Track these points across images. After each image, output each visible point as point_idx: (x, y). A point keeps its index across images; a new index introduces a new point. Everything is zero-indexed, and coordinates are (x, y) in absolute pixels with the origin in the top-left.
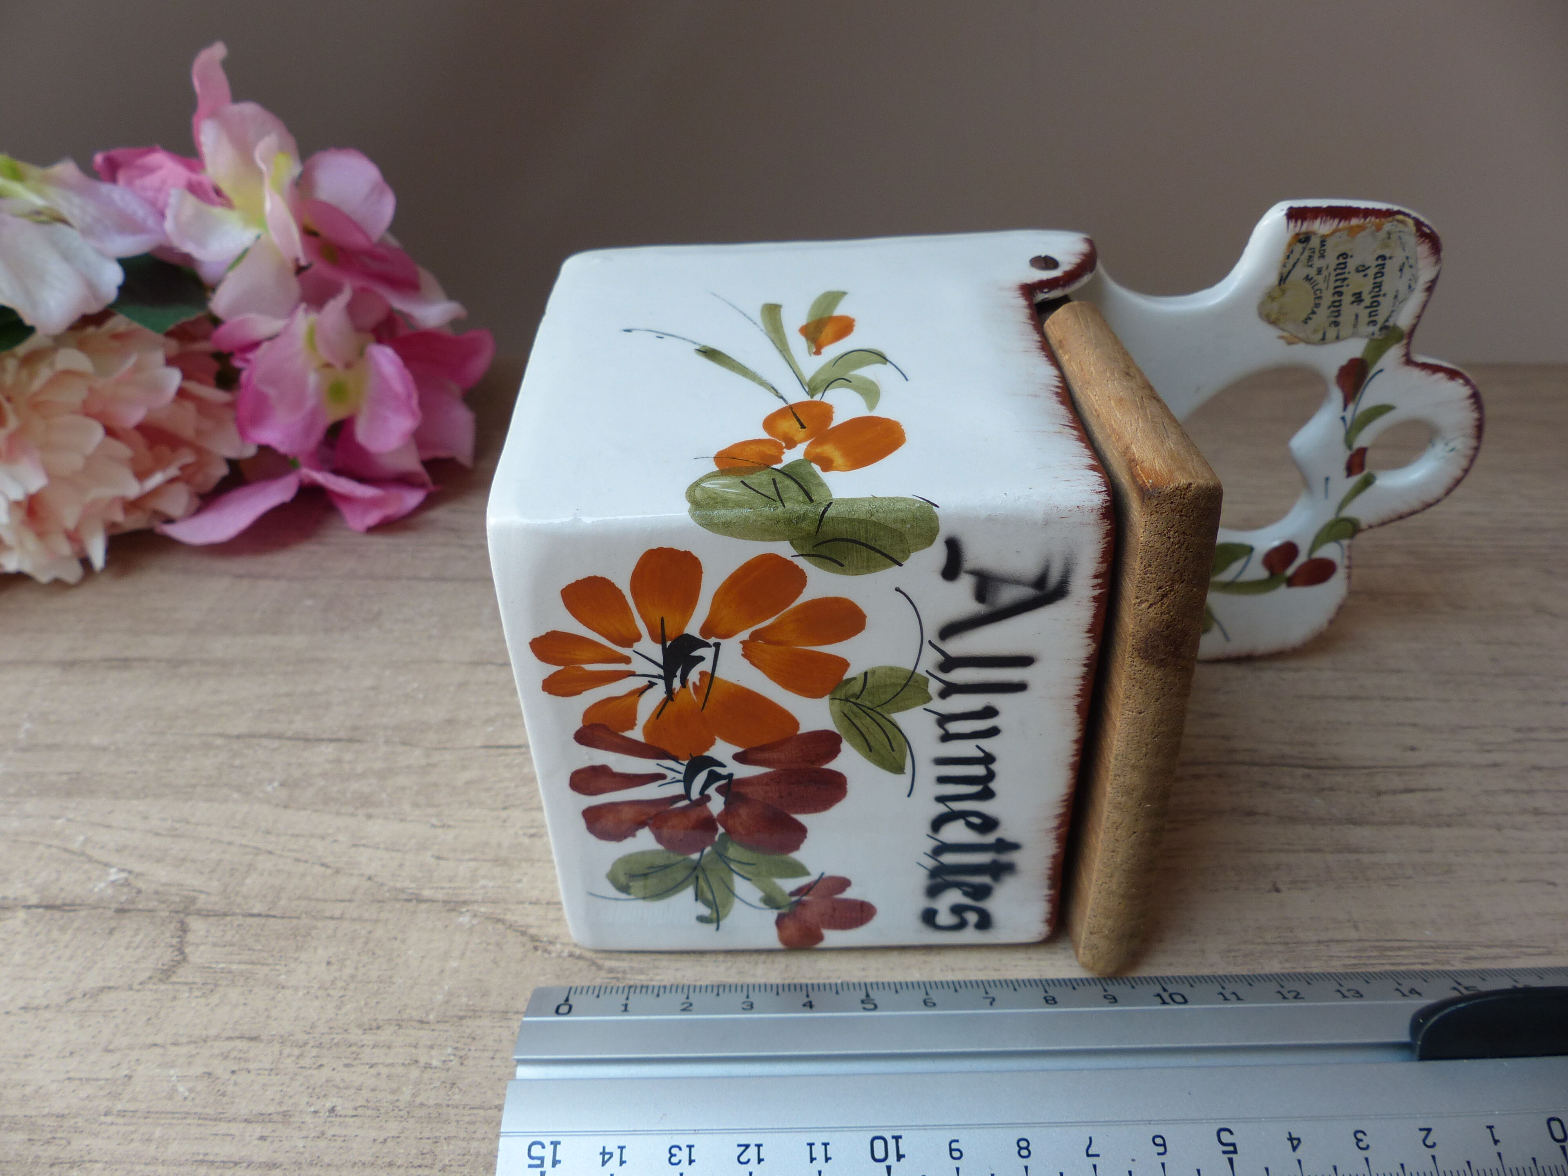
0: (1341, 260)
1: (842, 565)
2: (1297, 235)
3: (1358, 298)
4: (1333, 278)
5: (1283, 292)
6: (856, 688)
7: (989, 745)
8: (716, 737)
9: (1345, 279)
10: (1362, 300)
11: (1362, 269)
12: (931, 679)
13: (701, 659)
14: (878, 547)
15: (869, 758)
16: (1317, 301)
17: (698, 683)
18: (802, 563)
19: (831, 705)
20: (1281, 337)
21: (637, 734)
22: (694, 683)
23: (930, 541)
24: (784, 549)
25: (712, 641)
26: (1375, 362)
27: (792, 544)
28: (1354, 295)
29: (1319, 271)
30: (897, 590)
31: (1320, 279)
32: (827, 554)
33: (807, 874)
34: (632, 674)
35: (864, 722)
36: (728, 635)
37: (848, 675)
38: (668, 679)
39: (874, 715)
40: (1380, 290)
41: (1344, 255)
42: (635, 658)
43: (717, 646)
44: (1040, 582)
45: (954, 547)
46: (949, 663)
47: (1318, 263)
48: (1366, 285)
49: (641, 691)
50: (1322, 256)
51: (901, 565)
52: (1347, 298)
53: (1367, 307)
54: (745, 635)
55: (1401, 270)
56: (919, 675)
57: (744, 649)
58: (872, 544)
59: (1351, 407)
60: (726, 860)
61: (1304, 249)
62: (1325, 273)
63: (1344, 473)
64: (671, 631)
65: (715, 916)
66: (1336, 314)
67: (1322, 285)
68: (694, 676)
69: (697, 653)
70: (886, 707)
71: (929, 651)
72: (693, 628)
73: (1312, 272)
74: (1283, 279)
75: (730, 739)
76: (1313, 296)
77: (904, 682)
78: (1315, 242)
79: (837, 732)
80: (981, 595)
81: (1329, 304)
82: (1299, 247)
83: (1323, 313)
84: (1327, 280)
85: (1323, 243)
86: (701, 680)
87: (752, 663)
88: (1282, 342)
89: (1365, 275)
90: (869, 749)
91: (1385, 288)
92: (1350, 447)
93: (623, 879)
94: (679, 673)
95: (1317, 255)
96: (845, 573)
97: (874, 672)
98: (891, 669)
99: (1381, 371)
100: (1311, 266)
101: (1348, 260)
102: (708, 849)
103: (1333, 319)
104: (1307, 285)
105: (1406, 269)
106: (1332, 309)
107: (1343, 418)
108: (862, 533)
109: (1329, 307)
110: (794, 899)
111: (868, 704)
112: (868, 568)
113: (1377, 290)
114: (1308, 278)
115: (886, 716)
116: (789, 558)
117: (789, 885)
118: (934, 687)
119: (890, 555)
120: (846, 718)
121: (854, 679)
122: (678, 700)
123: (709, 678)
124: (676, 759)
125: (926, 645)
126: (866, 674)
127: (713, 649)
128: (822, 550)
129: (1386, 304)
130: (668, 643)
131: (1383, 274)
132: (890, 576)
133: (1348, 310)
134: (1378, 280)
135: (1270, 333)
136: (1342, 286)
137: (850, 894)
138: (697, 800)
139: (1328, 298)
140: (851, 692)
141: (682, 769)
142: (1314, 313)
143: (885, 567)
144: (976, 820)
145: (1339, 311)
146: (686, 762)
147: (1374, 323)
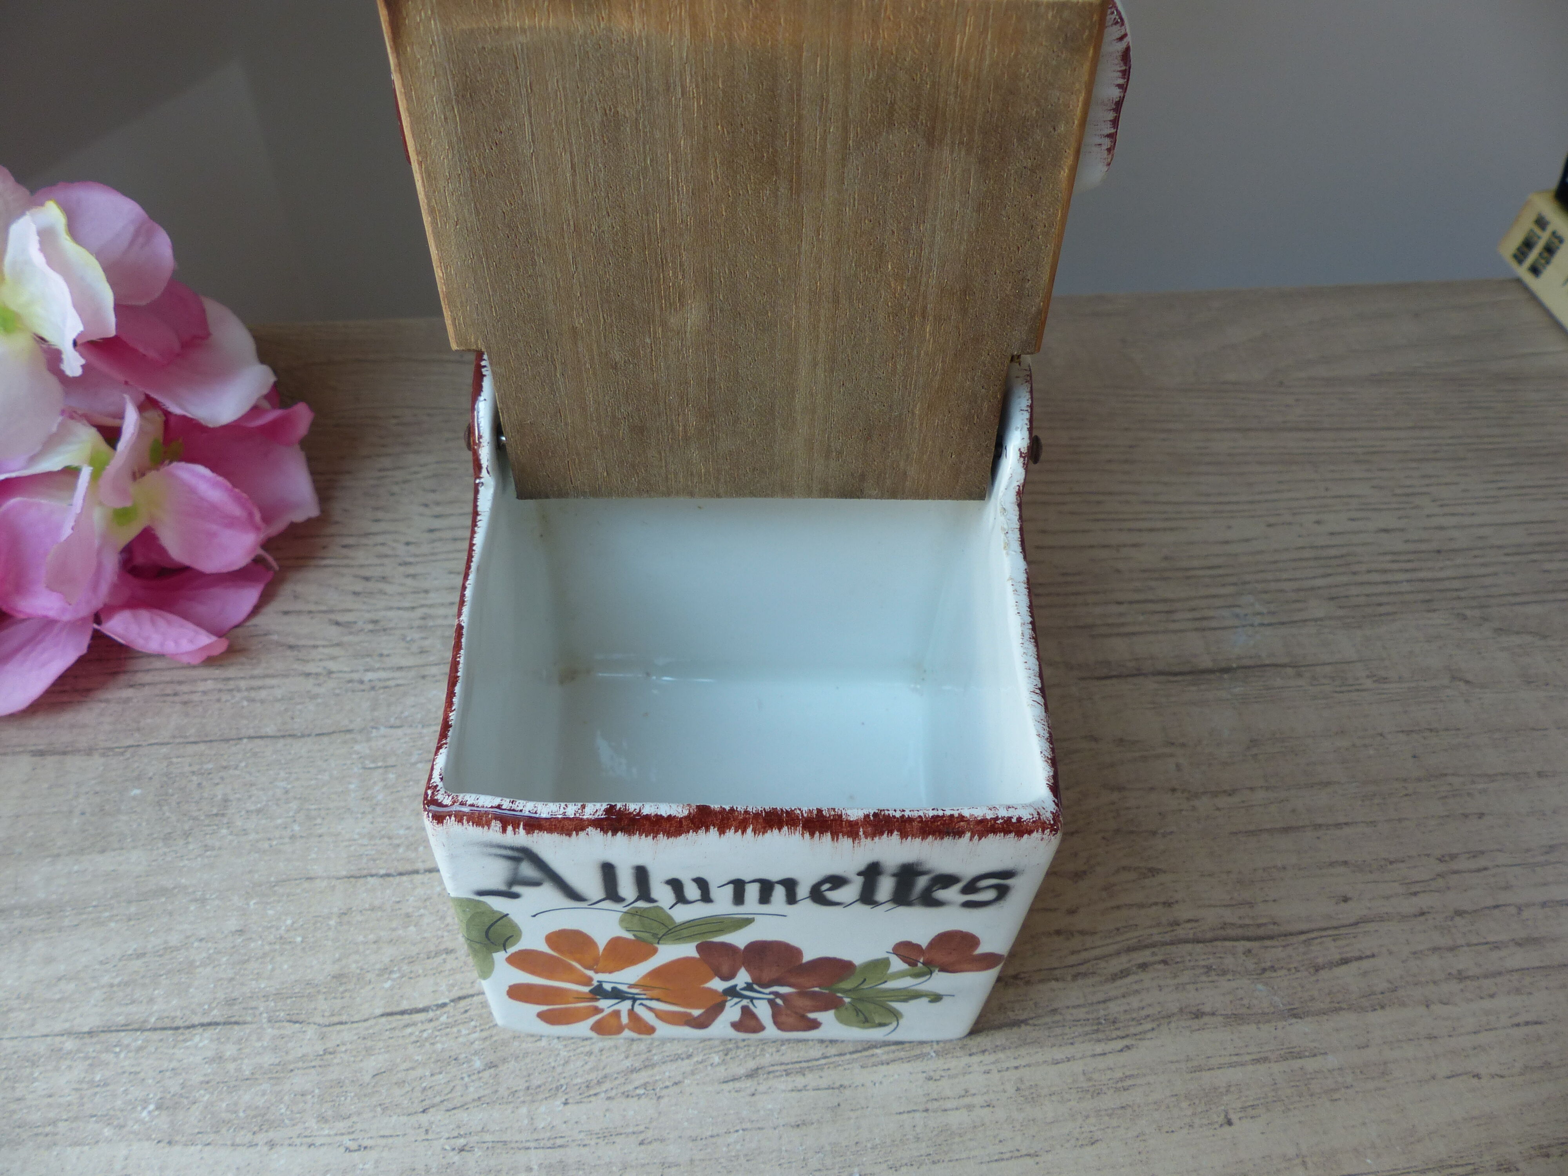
45: (488, 892)
46: (612, 895)
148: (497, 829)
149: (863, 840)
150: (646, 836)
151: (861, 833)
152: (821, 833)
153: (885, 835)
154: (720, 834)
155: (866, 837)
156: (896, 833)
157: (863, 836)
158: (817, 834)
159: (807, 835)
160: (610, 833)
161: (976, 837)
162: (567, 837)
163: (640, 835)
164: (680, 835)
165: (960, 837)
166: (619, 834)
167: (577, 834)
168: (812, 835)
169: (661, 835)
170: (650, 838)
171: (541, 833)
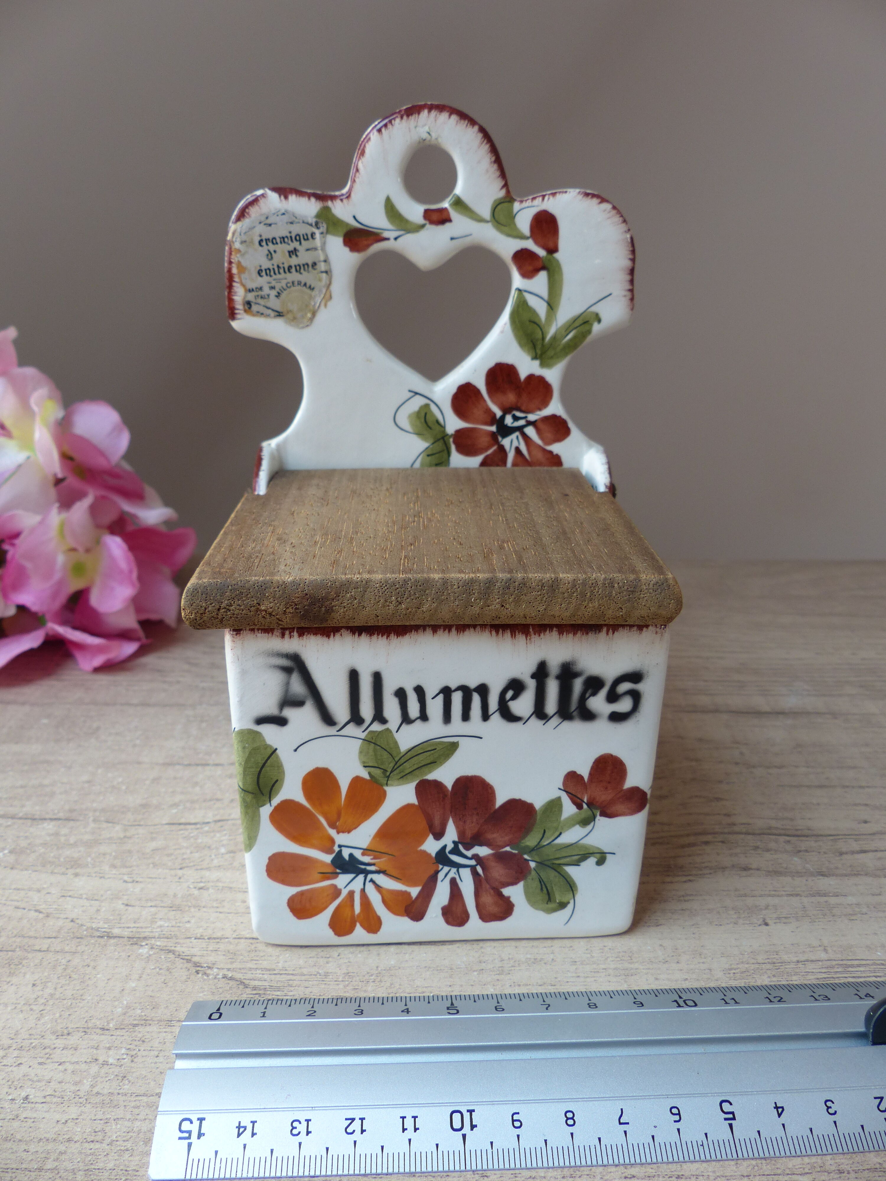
0: (264, 273)
1: (277, 781)
2: (245, 311)
3: (293, 253)
4: (278, 276)
5: (289, 312)
6: (377, 772)
7: (430, 691)
8: (419, 849)
9: (278, 267)
10: (295, 249)
11: (270, 256)
12: (370, 729)
13: (351, 855)
14: (263, 762)
15: (441, 764)
16: (296, 283)
17: (372, 857)
18: (276, 801)
19: (392, 785)
20: (326, 305)
21: (415, 891)
22: (372, 859)
23: (258, 733)
24: (266, 811)
25: (336, 849)
26: (347, 224)
27: (262, 806)
28: (290, 256)
29: (272, 288)
30: (295, 750)
31: (278, 286)
32: (269, 789)
33: (559, 799)
34: (363, 891)
35: (408, 767)
36: (333, 842)
37: (367, 777)
38: (366, 873)
39: (402, 761)
40: (287, 237)
41: (259, 273)
42: (350, 887)
43: (340, 846)
44: (288, 670)
45: (261, 721)
46: (356, 718)
47: (266, 291)
48: (283, 249)
49: (378, 887)
50: (261, 289)
51: (276, 749)
52: (294, 261)
53: (300, 244)
54: (332, 832)
55: (270, 225)
56: (366, 736)
57: (343, 832)
58: (261, 765)
59: (386, 234)
60: (538, 847)
61: (256, 303)
62: (274, 283)
63: (448, 225)
64: (331, 869)
65: (598, 856)
66: (306, 266)
67: (283, 283)
68: (366, 859)
69: (346, 857)
70: (394, 754)
71: (346, 731)
72: (328, 858)
73: (273, 293)
74: (279, 314)
75: (422, 841)
76: (293, 288)
77: (373, 745)
78: (250, 297)
79: (417, 782)
80: (299, 703)
81: (298, 274)
82: (255, 308)
83: (305, 277)
84: (278, 281)
85: (251, 291)
86: (369, 855)
87: (355, 828)
88: (330, 304)
89: (275, 252)
90: (434, 763)
91: (285, 233)
92: (423, 226)
93: (551, 905)
94: (363, 867)
95: (260, 293)
96: (283, 780)
97: (364, 762)
98: (361, 752)
99: (354, 217)
100: (268, 295)
101: (263, 268)
102: (526, 857)
103: (310, 268)
104: (283, 295)
105: (269, 222)
106: (302, 271)
107: (396, 239)
108: (253, 770)
109: (301, 273)
110: (585, 806)
111: (392, 765)
112: (279, 767)
113: (286, 240)
114: (278, 296)
115: (402, 755)
116: (273, 808)
117: (569, 809)
118: (377, 727)
119: (268, 755)
120: (404, 777)
121: (369, 773)
122: (384, 868)
123: (366, 851)
124: (437, 872)
125: (341, 733)
126: (365, 767)
127: (343, 848)
128: (266, 791)
129: (298, 229)
130: (338, 871)
131: (274, 238)
132: (285, 755)
133: (304, 257)
134: (278, 240)
135: (323, 315)
136: (284, 268)
137: (585, 772)
138: (476, 861)
139: (294, 276)
140: (382, 775)
141: (446, 869)
142: (305, 285)
143: (278, 757)
144: (510, 694)
145: (304, 265)
146: (441, 866)
147: (313, 235)
148: (278, 634)
149: (533, 636)
150: (382, 636)
151: (531, 630)
152: (503, 630)
153: (548, 631)
154: (433, 633)
155: (535, 634)
156: (555, 629)
157: (532, 632)
158: (501, 631)
159: (494, 633)
160: (357, 634)
161: (611, 631)
162: (327, 639)
163: (378, 635)
164: (405, 634)
165: (600, 632)
166: (363, 634)
167: (334, 636)
168: (497, 633)
169: (392, 635)
170: (385, 637)
171: (309, 636)
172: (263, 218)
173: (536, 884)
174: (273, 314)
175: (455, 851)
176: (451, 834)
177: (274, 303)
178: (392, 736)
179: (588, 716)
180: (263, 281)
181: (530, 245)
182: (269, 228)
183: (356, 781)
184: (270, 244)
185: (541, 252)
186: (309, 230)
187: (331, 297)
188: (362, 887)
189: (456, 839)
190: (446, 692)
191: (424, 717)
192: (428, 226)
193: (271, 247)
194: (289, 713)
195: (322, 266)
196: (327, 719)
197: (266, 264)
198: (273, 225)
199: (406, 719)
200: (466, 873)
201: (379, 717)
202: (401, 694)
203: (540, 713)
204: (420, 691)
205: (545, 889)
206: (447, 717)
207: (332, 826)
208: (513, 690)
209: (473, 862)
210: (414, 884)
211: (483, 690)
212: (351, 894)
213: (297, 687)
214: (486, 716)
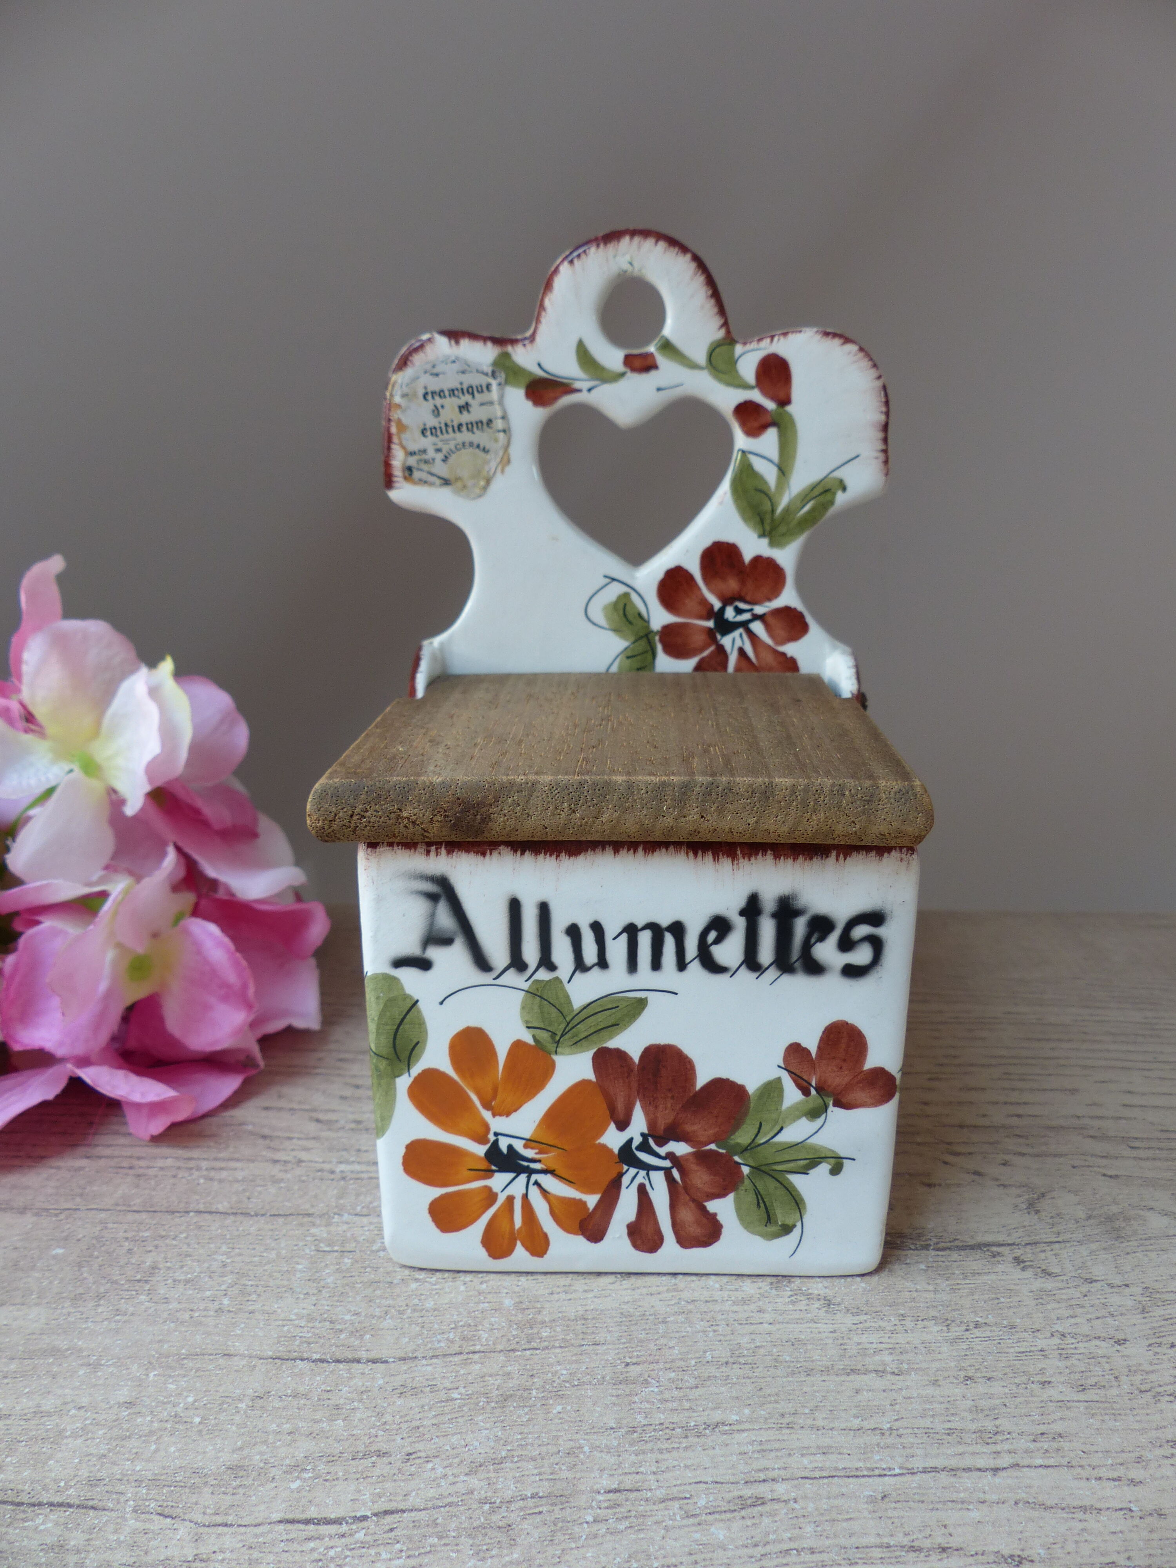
0: (428, 433)
1: (418, 1043)
2: (405, 478)
3: (464, 408)
4: (446, 436)
5: (458, 479)
6: (544, 1036)
7: (610, 931)
8: (597, 1142)
9: (446, 425)
10: (467, 404)
11: (436, 411)
12: (535, 977)
13: (510, 1147)
14: (401, 1017)
15: (626, 1027)
16: (467, 444)
17: (537, 1151)
18: (416, 1070)
19: (563, 1054)
20: (503, 471)
21: (592, 1200)
22: (536, 1153)
23: (395, 979)
24: (403, 1083)
25: (492, 1138)
26: (530, 373)
27: (399, 1076)
28: (461, 412)
29: (438, 450)
30: (441, 1003)
31: (445, 448)
32: (408, 1053)
33: (779, 1079)
34: (525, 1196)
35: (583, 1029)
36: (487, 1128)
37: (531, 1041)
38: (530, 1172)
39: (575, 1022)
40: (457, 389)
41: (423, 432)
42: (509, 1191)
43: (496, 1134)
44: (433, 898)
45: (400, 963)
46: (517, 963)
47: (431, 454)
48: (451, 404)
49: (544, 1192)
50: (424, 451)
51: (417, 1001)
52: (465, 418)
53: (473, 396)
54: (487, 1115)
55: (437, 375)
56: (530, 987)
57: (500, 1115)
58: (398, 1021)
59: (577, 385)
60: (752, 1145)
61: (419, 469)
62: (440, 445)
63: (653, 373)
64: (484, 1165)
65: (833, 1161)
66: (480, 425)
67: (452, 445)
68: (530, 1153)
69: (504, 1149)
70: (565, 1012)
71: (504, 980)
72: (480, 1150)
73: (439, 456)
74: (446, 482)
75: (602, 1131)
76: (463, 451)
77: (538, 999)
78: (412, 461)
79: (595, 1050)
80: (446, 941)
81: (470, 434)
82: (417, 475)
83: (479, 437)
84: (446, 442)
85: (412, 454)
86: (532, 1148)
87: (515, 1111)
88: (508, 469)
89: (442, 407)
90: (615, 1027)
91: (454, 384)
92: (623, 375)
93: (772, 1229)
94: (525, 1164)
95: (424, 457)
96: (425, 1041)
97: (527, 1022)
98: (523, 1008)
99: (539, 365)
100: (434, 460)
101: (428, 427)
102: (737, 1158)
103: (485, 426)
104: (453, 459)
105: (435, 371)
106: (475, 429)
107: (589, 390)
108: (388, 1027)
109: (473, 433)
110: (813, 1092)
111: (563, 1026)
112: (421, 1024)
113: (456, 392)
114: (445, 459)
115: (575, 1013)
116: (411, 1079)
117: (792, 1095)
118: (543, 975)
119: (407, 1009)
120: (578, 1044)
121: (534, 1037)
122: (552, 1166)
123: (529, 1143)
124: (621, 1175)
125: (499, 981)
126: (528, 1027)
127: (500, 1137)
128: (404, 1056)
129: (471, 379)
130: (494, 1168)
131: (442, 391)
132: (428, 1009)
133: (477, 413)
134: (447, 393)
135: (499, 484)
136: (453, 427)
137: (812, 1044)
138: (672, 1162)
139: (465, 436)
140: (549, 1040)
141: (633, 1171)
142: (478, 446)
143: (419, 1012)
144: (712, 936)
145: (477, 423)
146: (625, 1167)
147: (488, 387)
148: (422, 850)
149: (741, 860)
150: (551, 855)
151: (739, 852)
152: (704, 852)
153: (760, 854)
154: (615, 853)
155: (744, 858)
156: (769, 852)
157: (740, 855)
158: (700, 853)
159: (691, 854)
160: (519, 853)
161: (841, 856)
162: (482, 858)
163: (545, 854)
164: (579, 854)
165: (827, 857)
166: (527, 853)
167: (491, 854)
168: (696, 855)
169: (563, 854)
170: (554, 857)
171: (459, 853)
172: (428, 367)
173: (751, 1198)
174: (438, 481)
175: (644, 1147)
176: (639, 1124)
177: (440, 468)
178: (563, 989)
179: (814, 968)
180: (427, 442)
181: (756, 396)
182: (436, 379)
183: (518, 1045)
184: (437, 398)
185: (770, 405)
186: (483, 380)
187: (509, 461)
188: (524, 1192)
189: (646, 1131)
190: (631, 930)
191: (603, 963)
192: (630, 374)
193: (438, 401)
194: (434, 953)
195: (499, 424)
196: (482, 962)
197: (432, 422)
198: (441, 376)
199: (580, 966)
200: (658, 1178)
201: (546, 962)
202: (573, 932)
203: (751, 962)
204: (597, 928)
205: (762, 1205)
206: (632, 965)
207: (487, 1106)
208: (716, 930)
209: (667, 1164)
210: (590, 1191)
211: (678, 929)
212: (510, 1199)
213: (445, 920)
214: (682, 966)
